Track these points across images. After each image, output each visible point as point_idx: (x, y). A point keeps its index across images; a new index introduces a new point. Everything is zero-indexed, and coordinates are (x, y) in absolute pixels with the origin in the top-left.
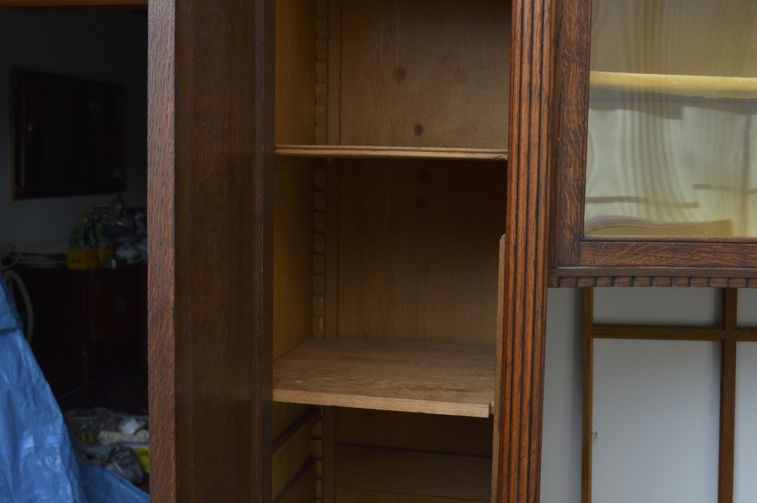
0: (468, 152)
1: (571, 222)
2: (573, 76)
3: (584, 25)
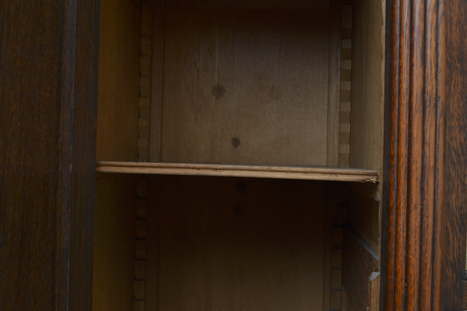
0: (328, 173)
1: (453, 258)
2: (454, 86)
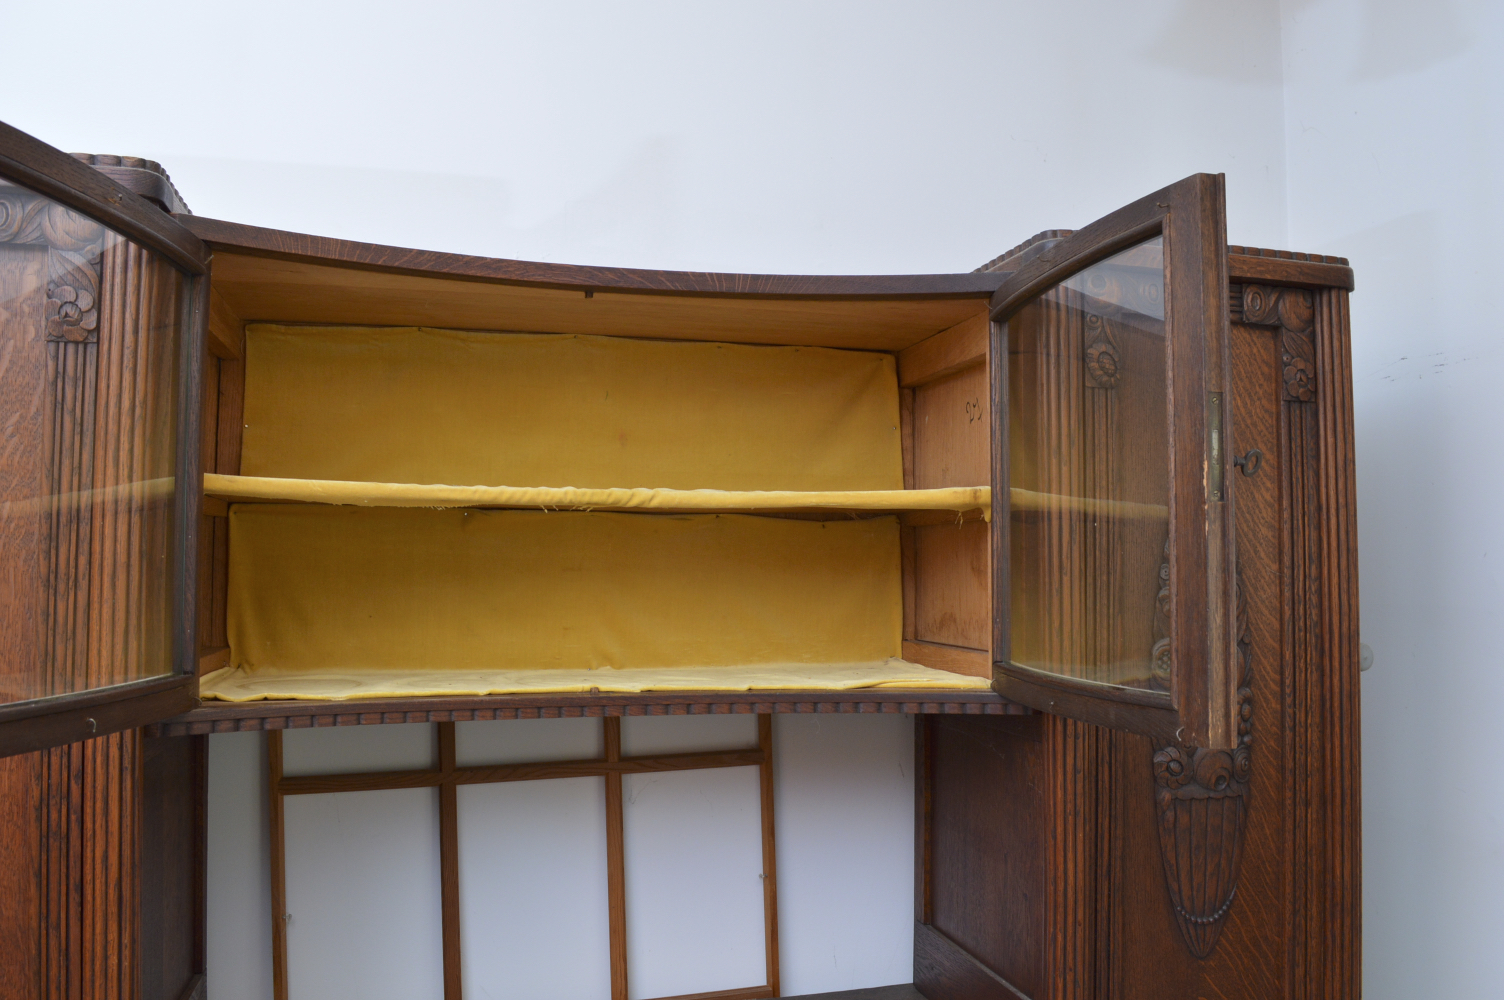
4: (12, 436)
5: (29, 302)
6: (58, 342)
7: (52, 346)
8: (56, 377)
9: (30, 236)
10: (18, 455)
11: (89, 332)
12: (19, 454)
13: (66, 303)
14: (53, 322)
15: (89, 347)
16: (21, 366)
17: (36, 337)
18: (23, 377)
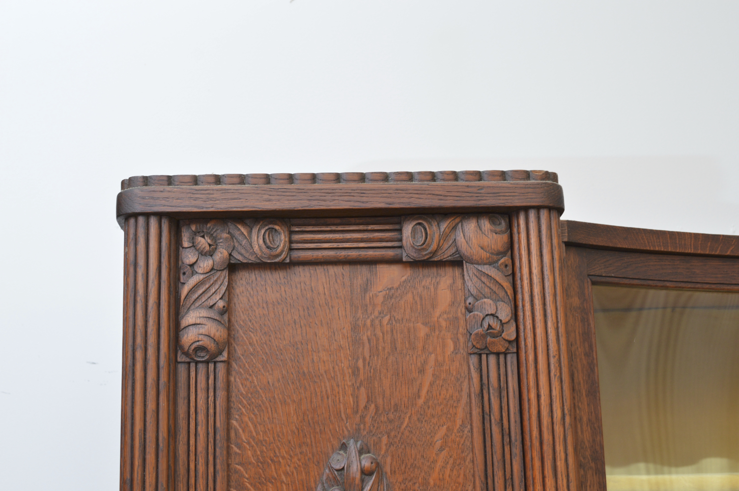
3: (596, 425)
4: (441, 449)
5: (445, 316)
6: (480, 355)
7: (474, 360)
8: (482, 390)
9: (446, 254)
10: (449, 469)
11: (510, 342)
12: (449, 466)
13: (487, 315)
14: (477, 334)
15: (509, 357)
16: (444, 380)
17: (455, 349)
18: (447, 390)
